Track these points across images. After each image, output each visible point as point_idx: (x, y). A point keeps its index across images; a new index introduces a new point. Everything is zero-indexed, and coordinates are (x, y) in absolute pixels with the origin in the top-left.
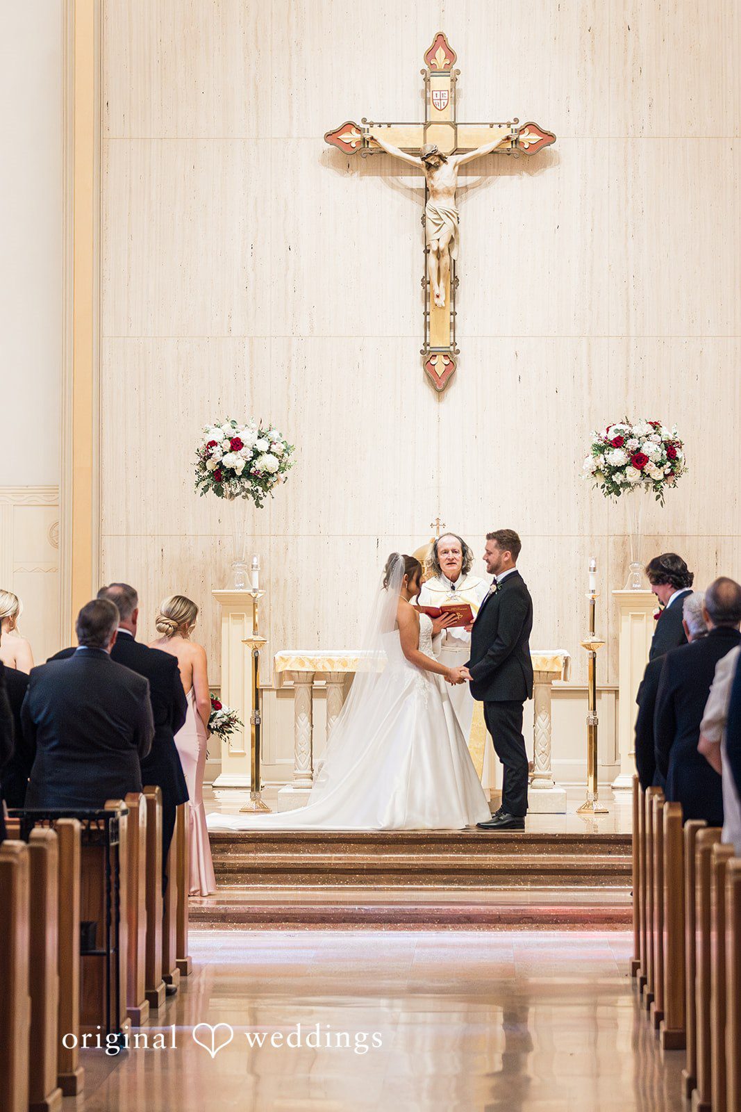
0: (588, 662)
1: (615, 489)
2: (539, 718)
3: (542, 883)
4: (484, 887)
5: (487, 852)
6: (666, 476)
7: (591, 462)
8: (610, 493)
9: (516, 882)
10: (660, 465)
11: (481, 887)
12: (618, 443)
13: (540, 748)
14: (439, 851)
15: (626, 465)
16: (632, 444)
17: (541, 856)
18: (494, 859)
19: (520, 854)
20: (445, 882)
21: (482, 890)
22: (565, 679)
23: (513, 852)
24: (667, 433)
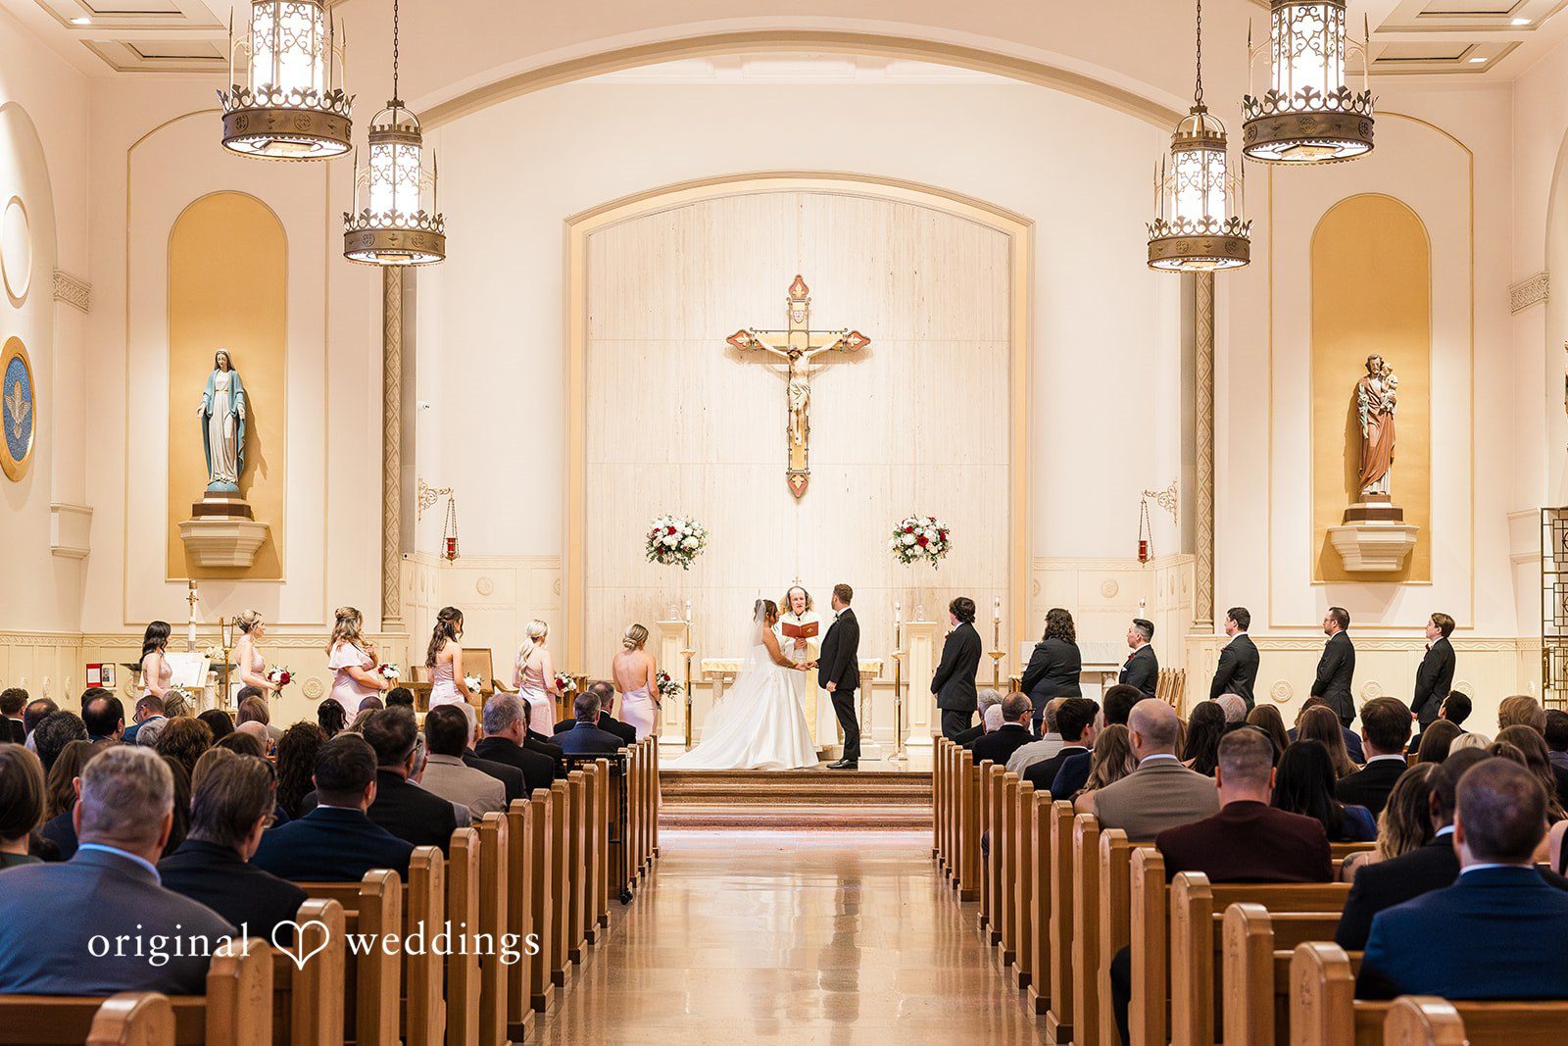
0: (895, 667)
1: (908, 559)
2: (864, 701)
5: (836, 783)
6: (939, 551)
7: (893, 542)
8: (904, 561)
9: (854, 802)
10: (935, 544)
12: (910, 530)
13: (865, 719)
14: (806, 783)
15: (914, 544)
16: (918, 531)
17: (870, 785)
18: (840, 788)
19: (856, 784)
20: (811, 802)
22: (881, 677)
23: (852, 783)
24: (939, 525)
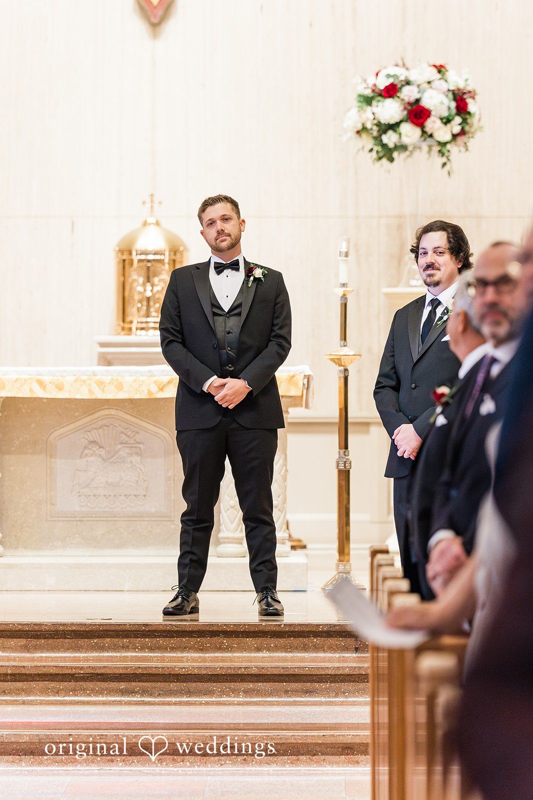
0: (337, 384)
1: (387, 153)
3: (258, 693)
4: (178, 699)
5: (184, 649)
6: (455, 136)
7: (357, 116)
8: (380, 158)
9: (223, 693)
10: (447, 121)
11: (174, 700)
12: (391, 91)
14: (115, 648)
15: (401, 121)
16: (408, 94)
17: (260, 655)
18: (194, 660)
19: (231, 652)
20: (123, 692)
21: (175, 704)
22: (307, 407)
23: (220, 649)
24: (456, 80)
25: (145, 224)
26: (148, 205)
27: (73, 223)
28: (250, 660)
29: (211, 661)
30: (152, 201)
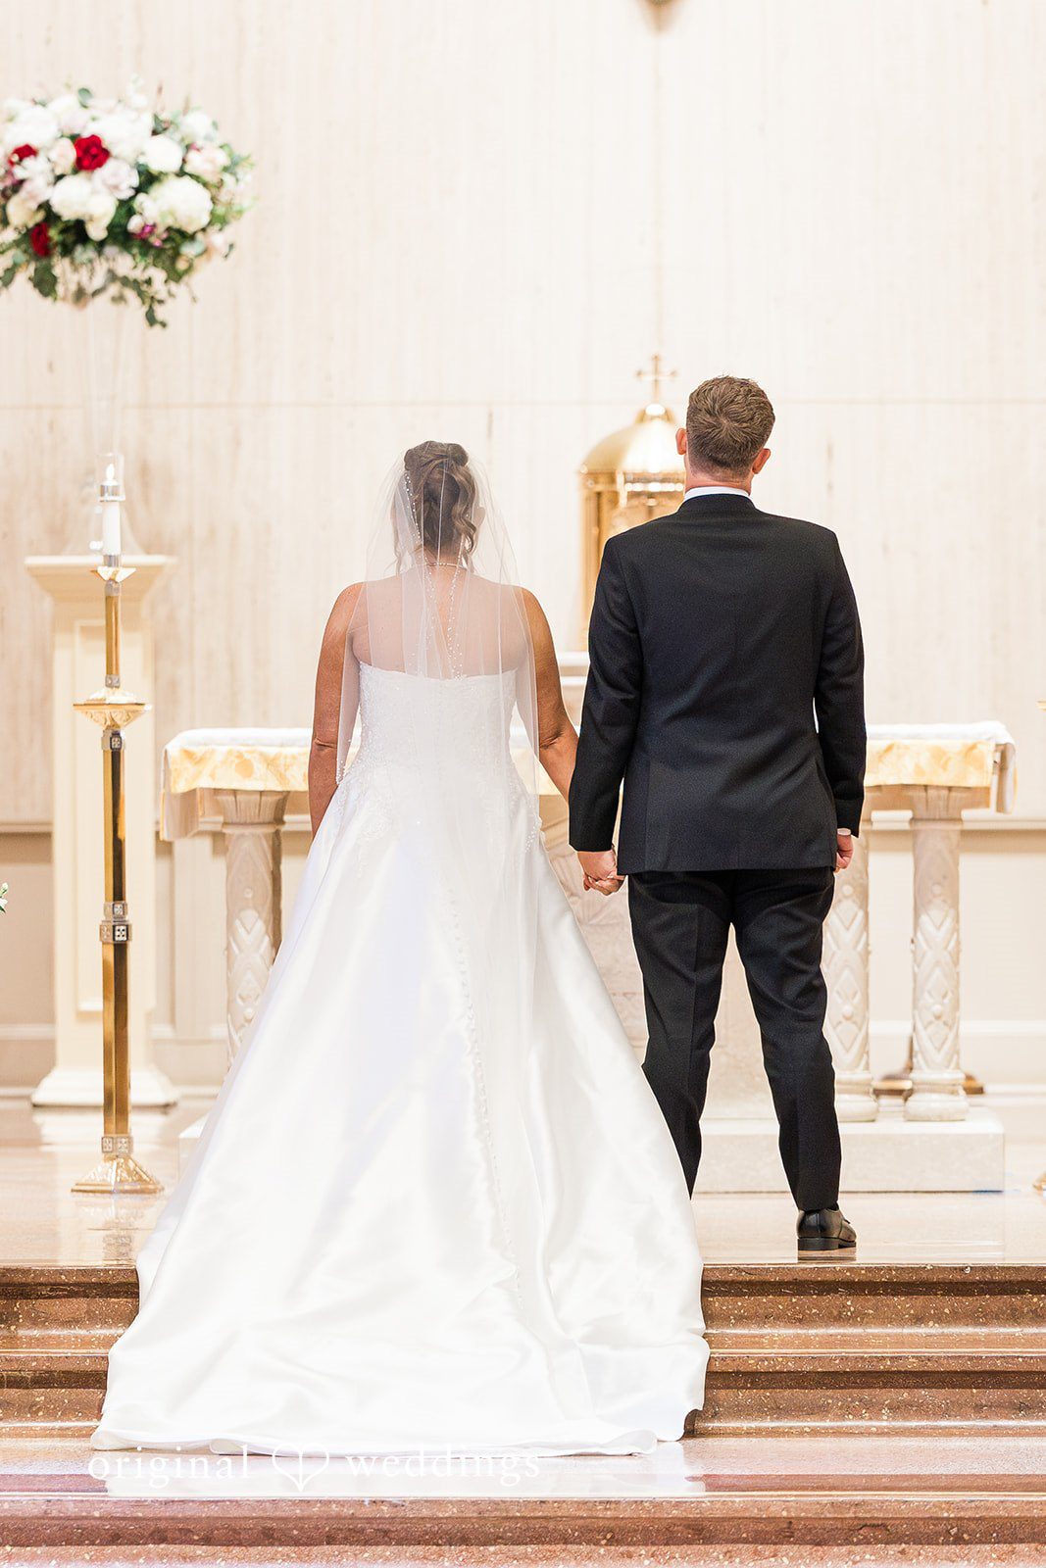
2: (925, 920)
3: (921, 1410)
4: (753, 1425)
5: (765, 1319)
9: (848, 1410)
11: (745, 1425)
13: (929, 1005)
17: (922, 1330)
18: (785, 1343)
19: (861, 1324)
21: (749, 1433)
22: (1000, 806)
23: (838, 1319)
25: (642, 417)
26: (649, 378)
27: (491, 415)
28: (900, 1341)
29: (821, 1345)
30: (656, 371)
